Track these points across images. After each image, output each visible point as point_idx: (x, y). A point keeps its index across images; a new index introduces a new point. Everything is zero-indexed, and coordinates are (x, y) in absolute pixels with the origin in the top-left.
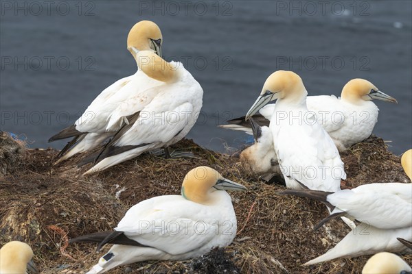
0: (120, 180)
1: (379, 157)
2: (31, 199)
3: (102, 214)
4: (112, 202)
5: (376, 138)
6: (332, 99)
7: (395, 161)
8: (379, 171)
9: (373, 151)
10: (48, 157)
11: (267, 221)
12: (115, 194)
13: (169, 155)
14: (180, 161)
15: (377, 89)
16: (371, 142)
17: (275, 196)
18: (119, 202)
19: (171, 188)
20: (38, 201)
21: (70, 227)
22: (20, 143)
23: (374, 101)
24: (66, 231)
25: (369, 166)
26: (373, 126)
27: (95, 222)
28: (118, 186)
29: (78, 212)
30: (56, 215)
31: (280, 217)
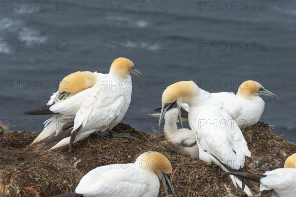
0: (77, 154)
1: (266, 137)
2: (13, 168)
3: (65, 178)
4: (71, 170)
5: (263, 123)
6: (231, 95)
7: (277, 140)
8: (266, 148)
9: (261, 133)
10: (24, 137)
11: (184, 184)
12: (73, 164)
13: (112, 135)
14: (121, 140)
15: (263, 88)
16: (259, 126)
17: (190, 165)
18: (76, 170)
19: (114, 160)
20: (18, 169)
21: (41, 188)
22: (5, 127)
23: (261, 96)
24: (38, 191)
25: (258, 144)
26: (261, 115)
27: (59, 184)
28: (75, 158)
29: (47, 177)
30: (31, 179)
31: (194, 180)
